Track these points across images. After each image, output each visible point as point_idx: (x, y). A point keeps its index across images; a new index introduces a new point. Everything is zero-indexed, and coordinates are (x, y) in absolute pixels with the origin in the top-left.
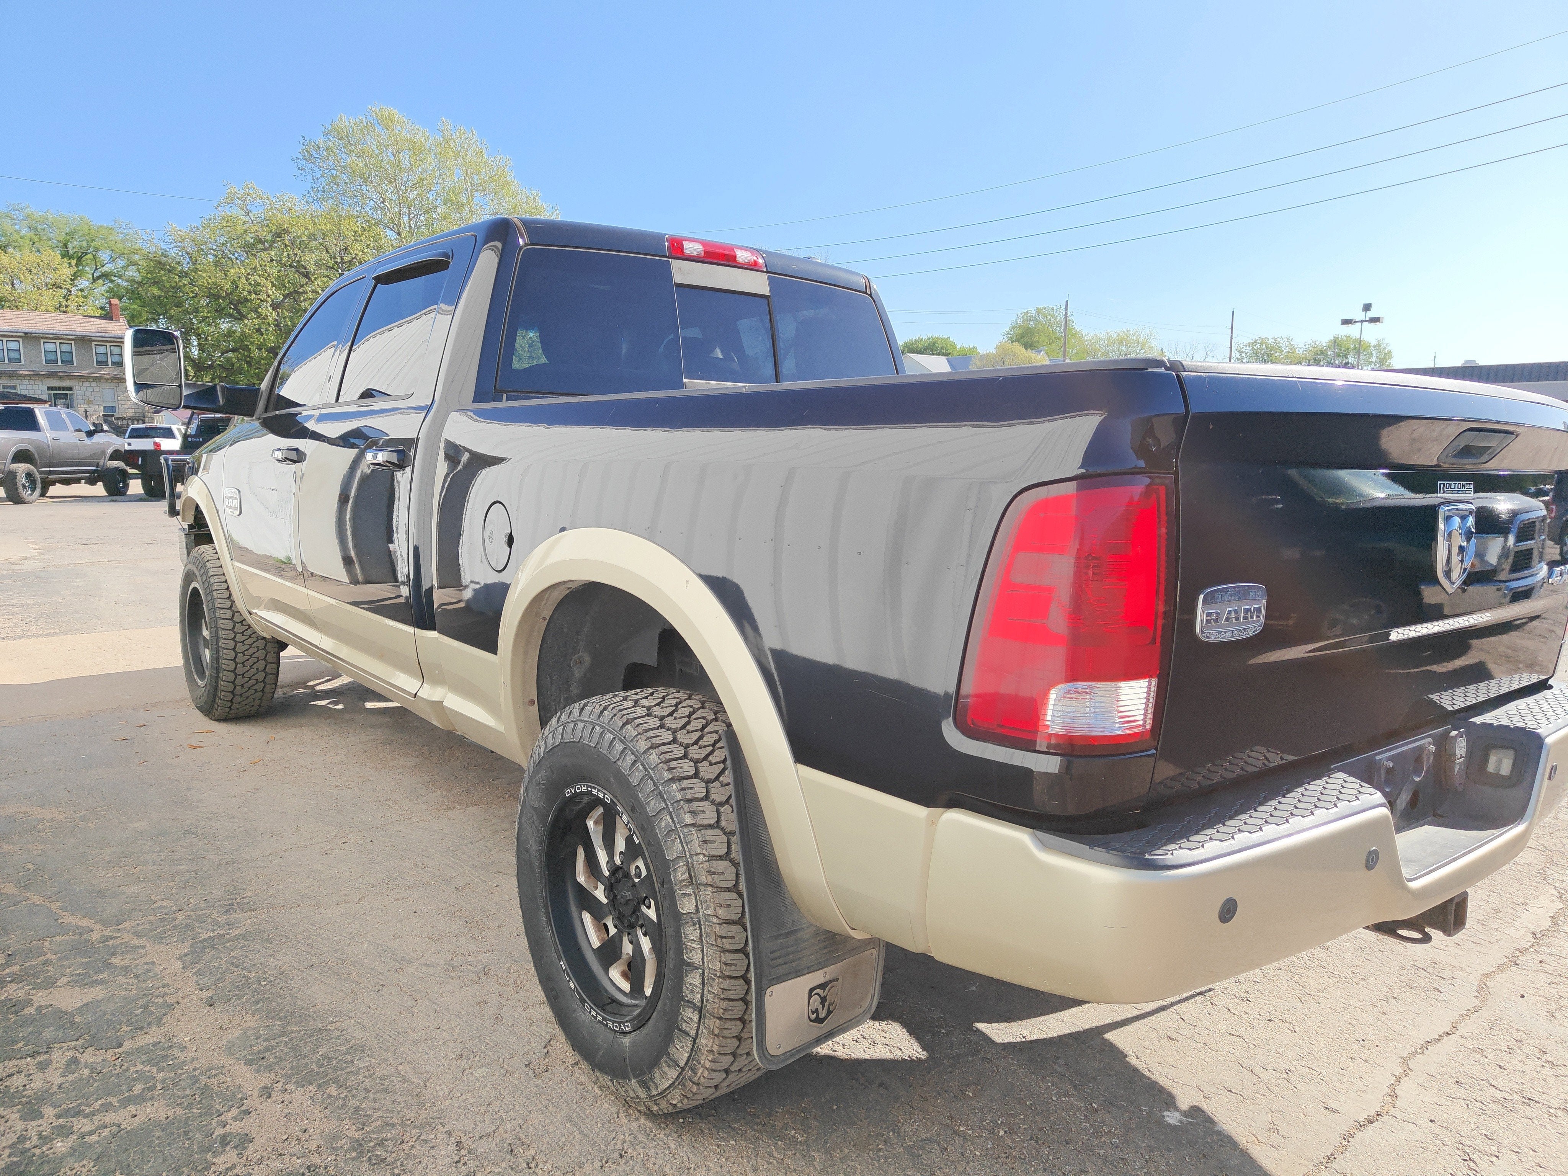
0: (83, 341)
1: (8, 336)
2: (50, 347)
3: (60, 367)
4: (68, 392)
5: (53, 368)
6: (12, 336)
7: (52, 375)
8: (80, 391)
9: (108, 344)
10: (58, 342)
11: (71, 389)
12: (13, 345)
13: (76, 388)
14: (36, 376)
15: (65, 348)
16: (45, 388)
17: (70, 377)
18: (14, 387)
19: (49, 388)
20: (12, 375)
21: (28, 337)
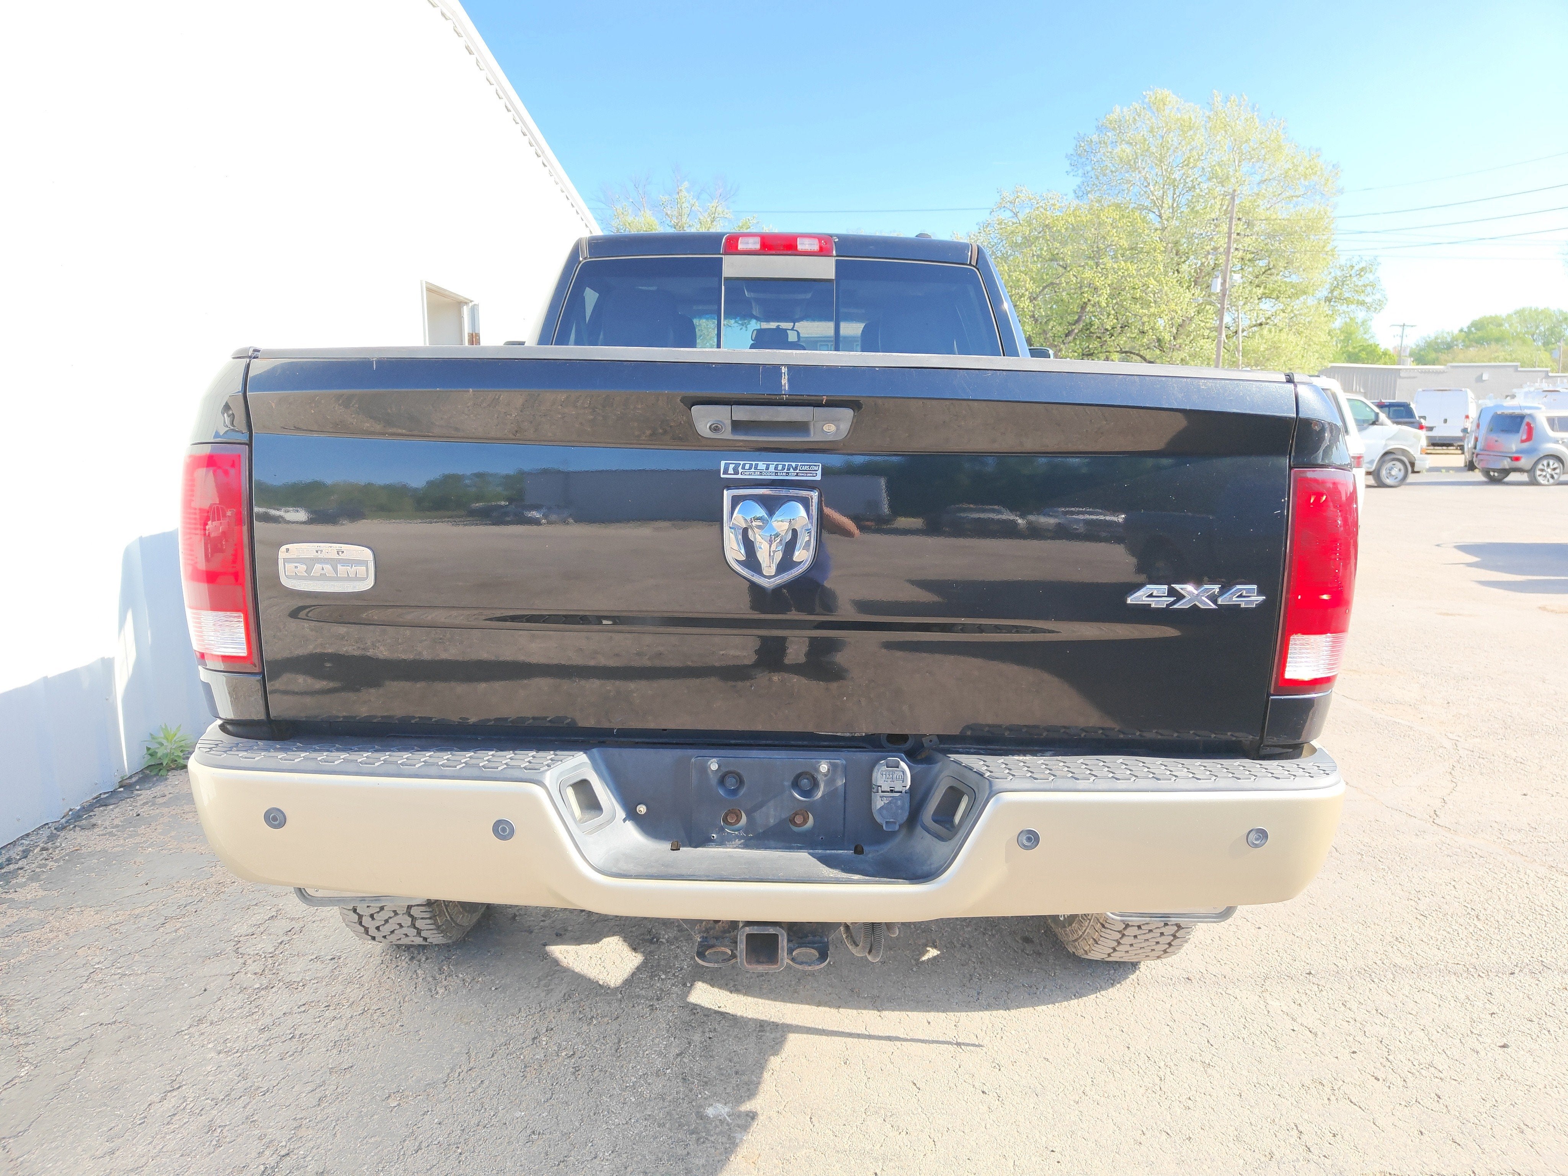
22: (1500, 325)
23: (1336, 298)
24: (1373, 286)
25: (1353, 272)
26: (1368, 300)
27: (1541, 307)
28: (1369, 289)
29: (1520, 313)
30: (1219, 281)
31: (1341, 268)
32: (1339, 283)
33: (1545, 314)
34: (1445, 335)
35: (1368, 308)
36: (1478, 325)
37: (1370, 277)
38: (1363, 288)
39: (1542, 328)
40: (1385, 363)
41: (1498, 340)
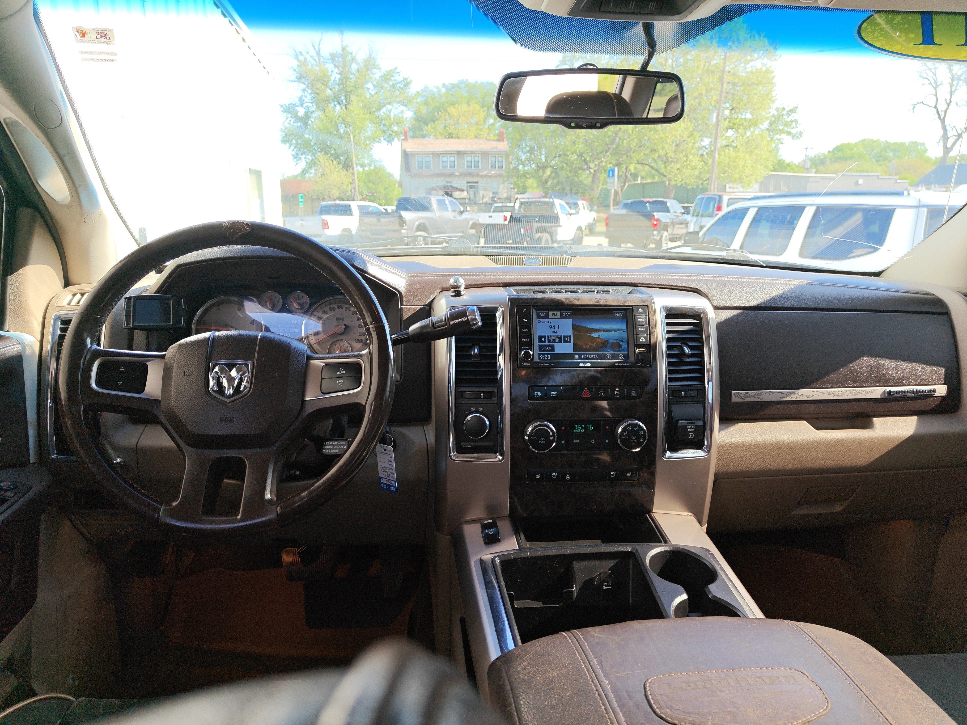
0: (485, 154)
1: (450, 154)
2: (469, 159)
3: (473, 170)
4: (476, 184)
5: (470, 171)
6: (452, 154)
7: (470, 174)
8: (481, 184)
9: (497, 156)
10: (473, 155)
11: (477, 182)
12: (452, 159)
13: (480, 182)
14: (462, 175)
15: (476, 159)
16: (465, 182)
17: (478, 175)
18: (451, 182)
19: (468, 183)
20: (451, 175)
21: (460, 154)
22: (851, 149)
23: (774, 129)
24: (796, 121)
25: (784, 112)
26: (794, 131)
27: (875, 139)
28: (794, 124)
29: (863, 141)
30: (715, 115)
31: (777, 110)
32: (777, 119)
33: (877, 142)
34: (820, 154)
35: (793, 137)
36: (838, 149)
37: (793, 117)
38: (790, 123)
39: (875, 152)
40: (789, 172)
41: (851, 158)
